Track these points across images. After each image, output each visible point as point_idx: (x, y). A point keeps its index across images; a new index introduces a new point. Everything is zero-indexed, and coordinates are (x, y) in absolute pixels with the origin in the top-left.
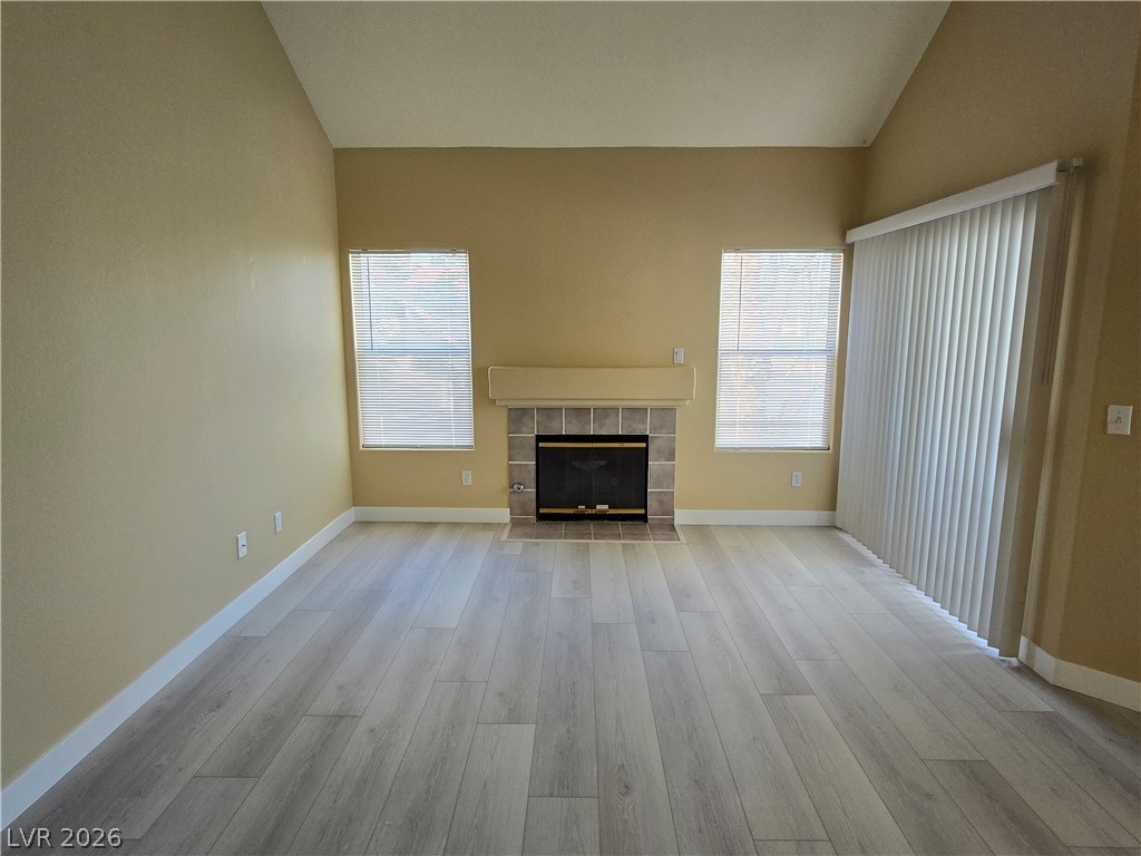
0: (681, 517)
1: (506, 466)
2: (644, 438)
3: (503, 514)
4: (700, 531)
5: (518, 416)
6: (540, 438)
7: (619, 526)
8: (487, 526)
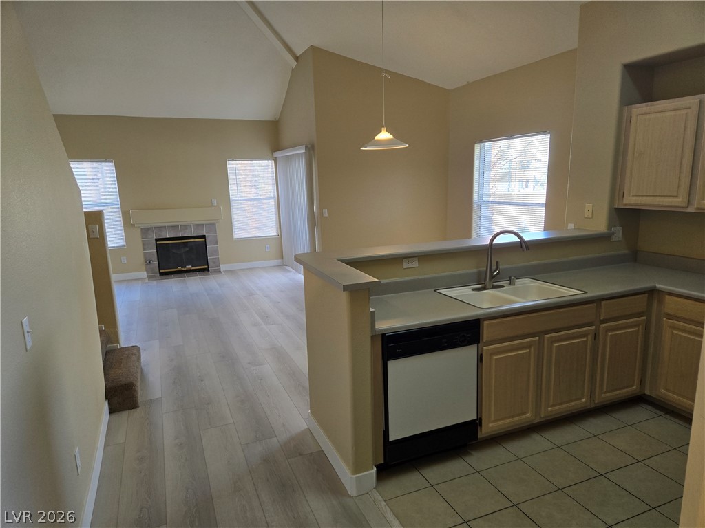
0: (223, 267)
1: (142, 253)
2: (204, 237)
3: (144, 274)
4: (232, 272)
6: (157, 240)
7: (197, 273)
8: (137, 280)
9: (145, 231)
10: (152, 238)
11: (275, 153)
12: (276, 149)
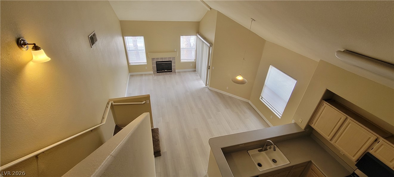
0: (176, 71)
1: (152, 66)
2: (171, 61)
3: (152, 72)
4: (179, 72)
5: (153, 59)
6: (156, 62)
7: (168, 73)
8: (150, 74)
11: (197, 34)
12: (198, 32)
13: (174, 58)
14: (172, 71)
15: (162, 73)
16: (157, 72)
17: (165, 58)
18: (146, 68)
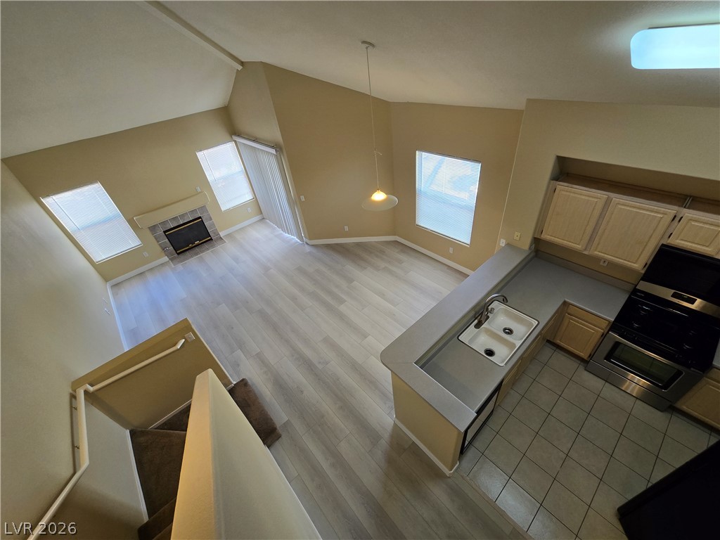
0: (222, 234)
1: (158, 245)
2: (200, 218)
3: (166, 259)
4: (229, 235)
6: (165, 232)
7: (206, 245)
8: (162, 265)
9: (153, 229)
10: (160, 232)
11: (233, 137)
12: (234, 132)
13: (203, 208)
14: (211, 239)
15: (191, 252)
16: (178, 254)
17: (182, 216)
18: (146, 254)
